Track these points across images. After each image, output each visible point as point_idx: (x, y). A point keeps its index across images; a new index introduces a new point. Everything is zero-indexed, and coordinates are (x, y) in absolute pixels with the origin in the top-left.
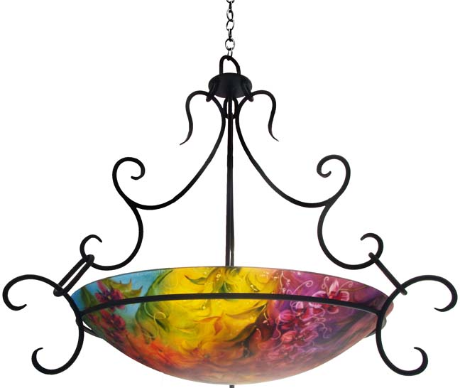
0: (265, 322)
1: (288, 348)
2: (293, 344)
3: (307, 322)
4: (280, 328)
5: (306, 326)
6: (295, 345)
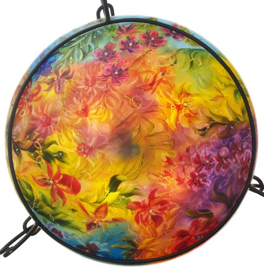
0: (232, 127)
1: (214, 159)
2: (218, 160)
3: (235, 158)
4: (230, 141)
5: (232, 160)
6: (217, 163)
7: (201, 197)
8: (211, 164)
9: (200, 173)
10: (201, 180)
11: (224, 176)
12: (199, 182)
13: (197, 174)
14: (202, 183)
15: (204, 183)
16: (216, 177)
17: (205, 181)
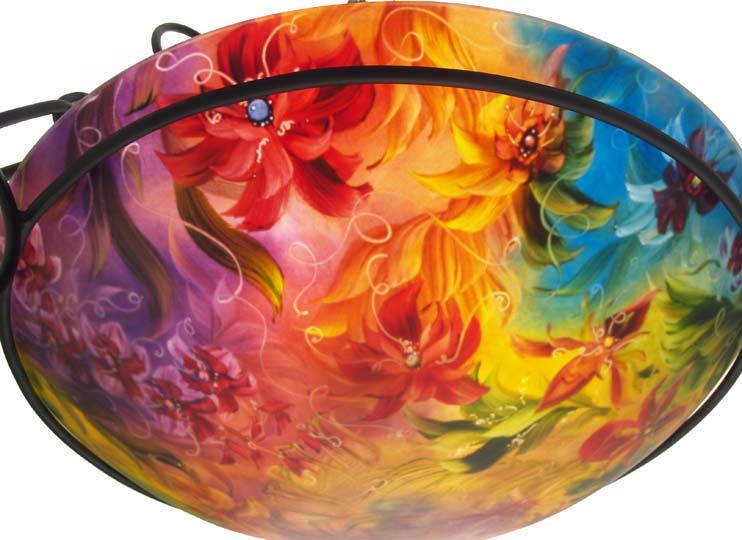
6: (136, 378)
7: (214, 320)
8: (157, 390)
9: (201, 395)
10: (203, 375)
11: (117, 325)
12: (211, 373)
13: (214, 398)
14: (200, 364)
15: (193, 357)
16: (149, 347)
17: (190, 363)
